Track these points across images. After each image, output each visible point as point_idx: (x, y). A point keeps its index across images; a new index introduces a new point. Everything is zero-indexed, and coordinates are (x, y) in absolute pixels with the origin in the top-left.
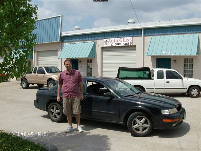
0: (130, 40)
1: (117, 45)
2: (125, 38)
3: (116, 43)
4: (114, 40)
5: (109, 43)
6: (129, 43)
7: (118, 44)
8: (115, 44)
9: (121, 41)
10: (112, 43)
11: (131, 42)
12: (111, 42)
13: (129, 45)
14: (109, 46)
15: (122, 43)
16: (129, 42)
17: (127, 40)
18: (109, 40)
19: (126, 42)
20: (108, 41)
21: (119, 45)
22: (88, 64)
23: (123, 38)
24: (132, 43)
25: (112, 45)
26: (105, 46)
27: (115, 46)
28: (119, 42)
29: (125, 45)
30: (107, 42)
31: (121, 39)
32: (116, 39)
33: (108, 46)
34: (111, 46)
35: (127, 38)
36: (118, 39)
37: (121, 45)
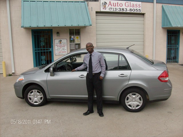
0: (138, 6)
1: (121, 11)
2: (132, 3)
3: (119, 7)
4: (118, 3)
5: (110, 6)
6: (138, 10)
7: (123, 9)
8: (118, 9)
9: (127, 6)
10: (114, 7)
11: (140, 8)
12: (112, 5)
13: (138, 12)
14: (110, 11)
15: (128, 9)
16: (138, 8)
17: (135, 6)
18: (110, 2)
19: (133, 8)
20: (108, 3)
21: (124, 11)
22: (72, 37)
23: (129, 2)
24: (141, 10)
25: (114, 9)
26: (102, 10)
27: (118, 11)
28: (124, 7)
29: (132, 12)
30: (107, 6)
31: (127, 3)
32: (120, 2)
33: (107, 10)
34: (112, 11)
35: (135, 3)
36: (123, 2)
37: (128, 11)
